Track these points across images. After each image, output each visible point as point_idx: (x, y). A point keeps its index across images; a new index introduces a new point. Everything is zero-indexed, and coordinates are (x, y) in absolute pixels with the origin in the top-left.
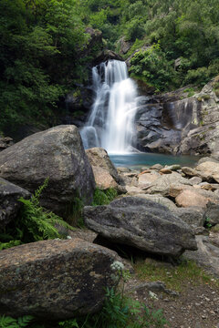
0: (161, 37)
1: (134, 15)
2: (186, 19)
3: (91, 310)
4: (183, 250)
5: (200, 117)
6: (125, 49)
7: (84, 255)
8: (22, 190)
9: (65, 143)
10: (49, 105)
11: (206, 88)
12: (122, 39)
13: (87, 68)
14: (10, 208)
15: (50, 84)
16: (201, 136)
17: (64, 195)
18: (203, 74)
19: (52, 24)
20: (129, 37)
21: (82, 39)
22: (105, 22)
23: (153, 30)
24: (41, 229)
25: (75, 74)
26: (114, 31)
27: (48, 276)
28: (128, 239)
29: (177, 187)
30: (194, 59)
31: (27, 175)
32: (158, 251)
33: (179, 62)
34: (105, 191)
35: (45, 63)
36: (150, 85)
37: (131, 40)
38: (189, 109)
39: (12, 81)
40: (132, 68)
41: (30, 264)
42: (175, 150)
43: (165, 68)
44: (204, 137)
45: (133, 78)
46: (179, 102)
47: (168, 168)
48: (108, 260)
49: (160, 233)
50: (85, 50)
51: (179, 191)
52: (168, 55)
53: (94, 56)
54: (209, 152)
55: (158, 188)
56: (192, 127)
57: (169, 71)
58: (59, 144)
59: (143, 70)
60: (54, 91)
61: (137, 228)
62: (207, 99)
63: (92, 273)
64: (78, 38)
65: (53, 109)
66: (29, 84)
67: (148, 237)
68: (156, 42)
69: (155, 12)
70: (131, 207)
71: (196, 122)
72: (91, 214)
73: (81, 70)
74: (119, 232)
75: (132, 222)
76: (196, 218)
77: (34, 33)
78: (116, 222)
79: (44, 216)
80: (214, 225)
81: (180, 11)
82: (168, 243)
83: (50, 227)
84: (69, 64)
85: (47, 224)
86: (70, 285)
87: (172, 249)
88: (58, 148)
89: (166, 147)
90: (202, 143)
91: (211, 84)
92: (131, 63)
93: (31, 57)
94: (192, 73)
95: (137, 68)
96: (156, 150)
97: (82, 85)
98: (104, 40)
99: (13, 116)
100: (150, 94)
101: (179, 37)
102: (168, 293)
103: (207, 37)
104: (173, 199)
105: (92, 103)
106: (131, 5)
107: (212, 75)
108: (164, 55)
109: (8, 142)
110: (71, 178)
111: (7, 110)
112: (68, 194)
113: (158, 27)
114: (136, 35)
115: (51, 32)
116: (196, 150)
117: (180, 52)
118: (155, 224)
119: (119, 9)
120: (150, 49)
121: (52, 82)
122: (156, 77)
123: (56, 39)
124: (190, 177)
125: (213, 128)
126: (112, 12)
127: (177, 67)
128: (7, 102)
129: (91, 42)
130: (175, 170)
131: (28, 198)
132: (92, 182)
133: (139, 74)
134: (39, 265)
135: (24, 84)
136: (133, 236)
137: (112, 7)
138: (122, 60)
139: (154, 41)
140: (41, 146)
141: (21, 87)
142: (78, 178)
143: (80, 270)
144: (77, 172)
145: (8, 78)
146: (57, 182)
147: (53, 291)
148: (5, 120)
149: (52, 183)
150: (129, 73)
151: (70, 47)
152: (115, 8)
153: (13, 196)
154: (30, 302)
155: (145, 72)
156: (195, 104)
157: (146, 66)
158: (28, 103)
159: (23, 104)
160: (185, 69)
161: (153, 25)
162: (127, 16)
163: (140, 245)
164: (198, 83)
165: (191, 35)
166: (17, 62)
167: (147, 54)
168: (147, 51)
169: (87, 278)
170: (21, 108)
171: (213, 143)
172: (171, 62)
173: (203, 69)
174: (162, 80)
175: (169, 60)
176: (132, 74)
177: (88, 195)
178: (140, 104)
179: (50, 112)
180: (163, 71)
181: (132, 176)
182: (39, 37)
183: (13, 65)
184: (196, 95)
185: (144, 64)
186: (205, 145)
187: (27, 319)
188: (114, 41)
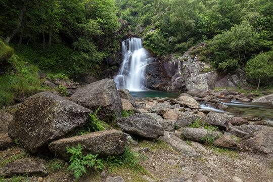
0: (161, 24)
1: (146, 12)
2: (174, 16)
3: (119, 153)
4: (159, 136)
5: (182, 70)
6: (141, 31)
7: (117, 134)
8: (90, 110)
9: (108, 88)
10: (97, 63)
11: (186, 54)
12: (139, 25)
13: (119, 42)
14: (85, 118)
15: (98, 51)
16: (182, 81)
17: (108, 113)
18: (184, 46)
19: (99, 17)
20: (143, 24)
21: (117, 26)
22: (129, 16)
23: (157, 21)
24: (98, 128)
25: (112, 45)
26: (135, 20)
27: (104, 141)
28: (136, 132)
29: (164, 110)
30: (179, 37)
31: (90, 103)
32: (148, 136)
33: (171, 39)
34: (127, 111)
35: (95, 39)
36: (155, 52)
37: (144, 26)
38: (176, 66)
39: (77, 49)
40: (145, 42)
41: (98, 137)
42: (168, 89)
43: (163, 42)
44: (184, 81)
45: (145, 48)
46: (170, 62)
47: (163, 99)
48: (126, 136)
49: (149, 129)
50: (118, 32)
51: (165, 112)
52: (165, 35)
53: (123, 35)
54: (187, 90)
55: (155, 110)
56: (178, 76)
57: (165, 44)
58: (105, 89)
59: (151, 43)
60: (101, 55)
61: (140, 127)
62: (185, 60)
63: (120, 141)
64: (114, 25)
65: (100, 65)
66: (87, 51)
67: (144, 131)
68: (158, 28)
69: (157, 10)
70: (138, 118)
71: (180, 73)
72: (120, 121)
73: (116, 43)
74: (132, 129)
75: (137, 124)
76: (171, 124)
77: (90, 23)
78: (131, 124)
79: (99, 122)
80: (180, 128)
81: (171, 11)
82: (153, 133)
83: (102, 127)
84: (109, 40)
85: (100, 126)
86: (112, 144)
87: (154, 136)
88: (105, 91)
89: (163, 87)
90: (183, 85)
91: (188, 52)
92: (144, 39)
93: (88, 36)
94: (178, 46)
95: (147, 42)
96: (157, 89)
97: (116, 52)
98: (128, 26)
99: (77, 69)
100: (155, 57)
101: (171, 25)
102: (150, 152)
103: (186, 26)
104: (162, 116)
105: (122, 61)
106: (145, 6)
107: (189, 47)
108: (163, 35)
109: (77, 85)
110: (111, 105)
111: (74, 66)
112: (109, 113)
113: (159, 19)
114: (147, 23)
115: (99, 22)
116: (180, 89)
117: (172, 33)
118: (147, 125)
119: (138, 8)
120: (154, 32)
121: (99, 50)
122: (158, 48)
123: (102, 26)
124: (174, 104)
125: (189, 77)
126: (134, 10)
127: (170, 42)
128: (74, 61)
129: (122, 27)
130: (166, 100)
131: (92, 114)
132: (121, 107)
133: (148, 46)
134: (101, 137)
135: (84, 51)
136: (138, 130)
137: (133, 7)
138: (139, 38)
139: (157, 27)
140: (97, 90)
141: (82, 53)
142: (114, 105)
143: (115, 139)
144: (114, 102)
145: (75, 48)
146: (105, 107)
147: (106, 146)
148: (73, 72)
149: (102, 107)
150: (143, 45)
151: (109, 30)
152: (136, 7)
153: (87, 113)
154: (98, 149)
155: (152, 45)
156: (180, 63)
157: (152, 41)
158: (85, 61)
159: (83, 62)
160: (174, 43)
161: (156, 18)
162: (142, 12)
163: (141, 134)
164: (181, 51)
165: (178, 24)
166: (80, 39)
167: (153, 35)
168: (153, 33)
169: (118, 142)
170: (82, 64)
171: (189, 85)
172: (167, 39)
173: (184, 44)
174: (161, 49)
175: (165, 38)
176: (145, 46)
177: (119, 113)
178: (148, 62)
179: (98, 67)
180: (162, 44)
181: (142, 104)
182: (92, 25)
183: (77, 40)
184: (180, 58)
185: (151, 40)
186: (185, 86)
187: (97, 155)
188: (134, 26)
